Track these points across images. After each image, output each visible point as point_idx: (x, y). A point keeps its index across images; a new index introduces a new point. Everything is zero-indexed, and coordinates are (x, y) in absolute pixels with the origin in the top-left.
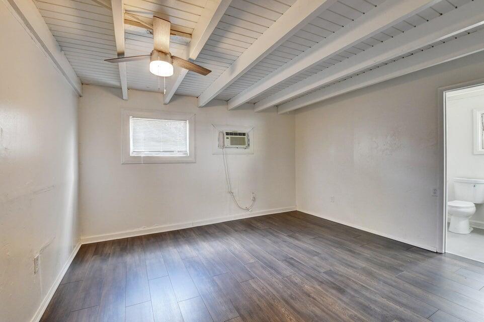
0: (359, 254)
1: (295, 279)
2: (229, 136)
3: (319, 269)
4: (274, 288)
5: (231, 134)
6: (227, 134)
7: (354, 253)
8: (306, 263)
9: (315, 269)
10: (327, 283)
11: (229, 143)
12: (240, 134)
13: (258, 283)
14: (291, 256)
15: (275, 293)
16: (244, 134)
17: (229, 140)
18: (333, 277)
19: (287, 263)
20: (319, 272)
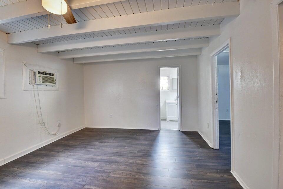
0: (139, 139)
1: (130, 161)
2: (41, 75)
3: (134, 152)
4: (127, 171)
5: (43, 73)
6: (39, 73)
7: (137, 139)
8: (125, 152)
9: (132, 153)
10: (143, 156)
11: (41, 81)
12: (50, 74)
13: (117, 173)
14: (115, 152)
15: (131, 172)
16: (53, 75)
17: (41, 78)
18: (142, 152)
19: (117, 156)
20: (135, 153)
